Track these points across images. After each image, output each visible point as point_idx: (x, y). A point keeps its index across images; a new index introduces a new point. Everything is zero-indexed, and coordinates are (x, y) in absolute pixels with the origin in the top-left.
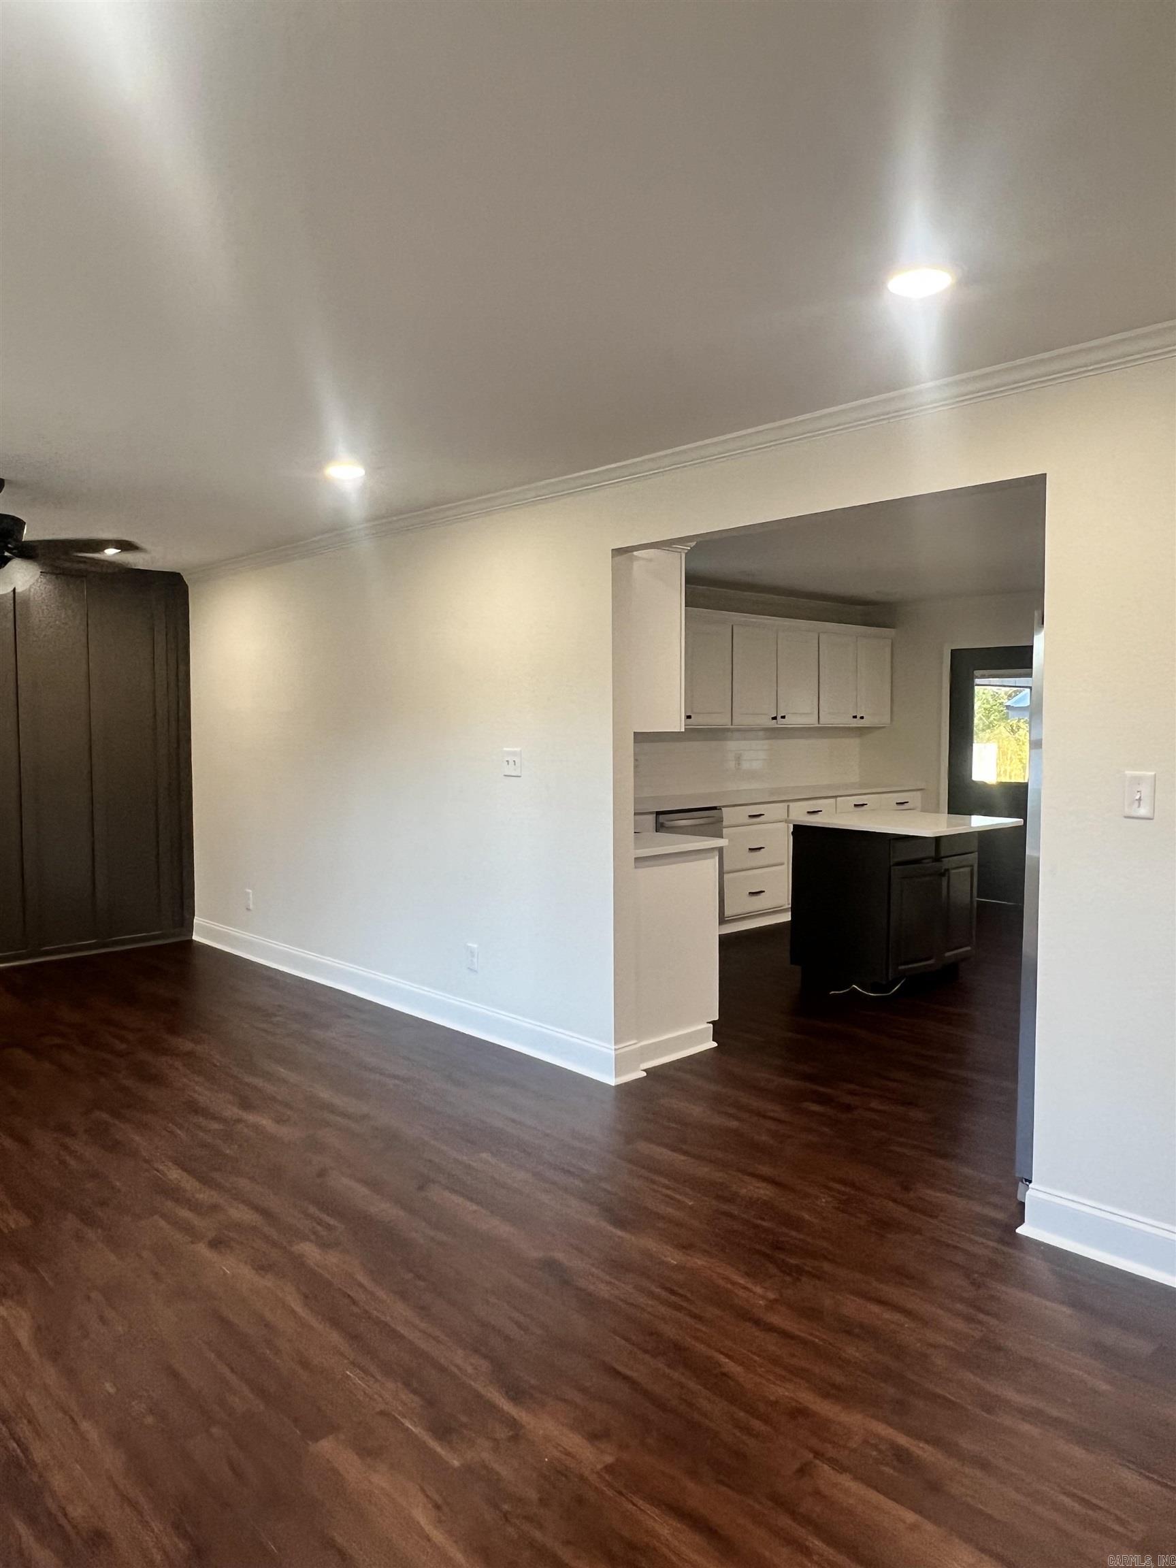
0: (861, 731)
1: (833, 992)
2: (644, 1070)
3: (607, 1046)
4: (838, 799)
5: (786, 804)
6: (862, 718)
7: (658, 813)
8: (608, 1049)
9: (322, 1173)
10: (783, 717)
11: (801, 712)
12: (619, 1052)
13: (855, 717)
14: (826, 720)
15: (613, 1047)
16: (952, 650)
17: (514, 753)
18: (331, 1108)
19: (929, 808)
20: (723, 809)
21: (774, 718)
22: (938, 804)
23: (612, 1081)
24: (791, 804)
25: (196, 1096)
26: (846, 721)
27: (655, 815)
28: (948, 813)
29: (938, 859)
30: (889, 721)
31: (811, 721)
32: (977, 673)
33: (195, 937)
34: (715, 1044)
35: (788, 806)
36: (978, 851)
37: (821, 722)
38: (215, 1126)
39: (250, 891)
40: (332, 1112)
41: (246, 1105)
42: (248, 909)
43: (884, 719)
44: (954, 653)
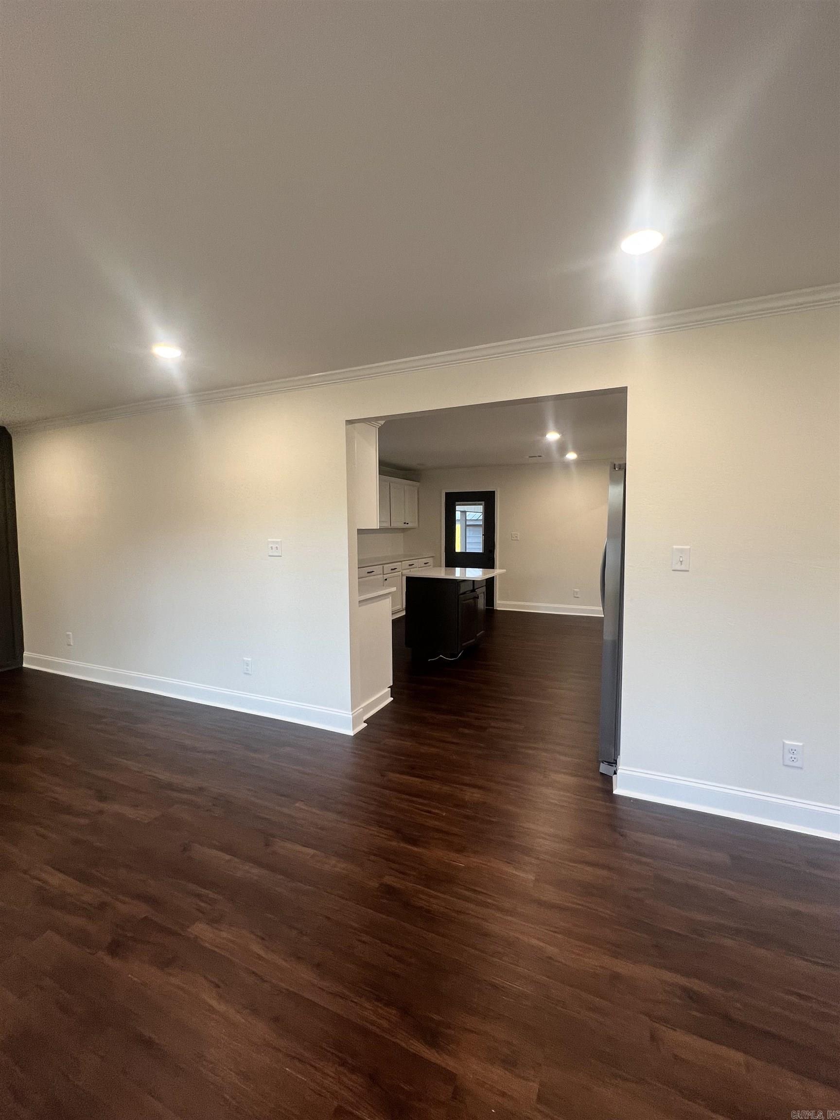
0: (405, 530)
1: (429, 660)
2: (365, 722)
3: (348, 713)
4: (403, 562)
5: (382, 566)
6: (408, 524)
8: (348, 715)
9: (185, 849)
11: (384, 521)
12: (354, 715)
13: (405, 523)
14: (394, 525)
15: (351, 713)
17: (277, 543)
18: (170, 786)
19: (437, 565)
22: (441, 563)
23: (351, 733)
24: (385, 566)
25: (57, 796)
26: (401, 525)
28: (446, 567)
29: (473, 590)
30: (417, 525)
31: (389, 525)
32: (457, 503)
33: (24, 665)
34: (392, 699)
35: (383, 567)
36: (486, 586)
38: (83, 821)
39: (71, 633)
40: (173, 790)
41: (102, 797)
42: (69, 645)
43: (415, 525)
44: (447, 494)
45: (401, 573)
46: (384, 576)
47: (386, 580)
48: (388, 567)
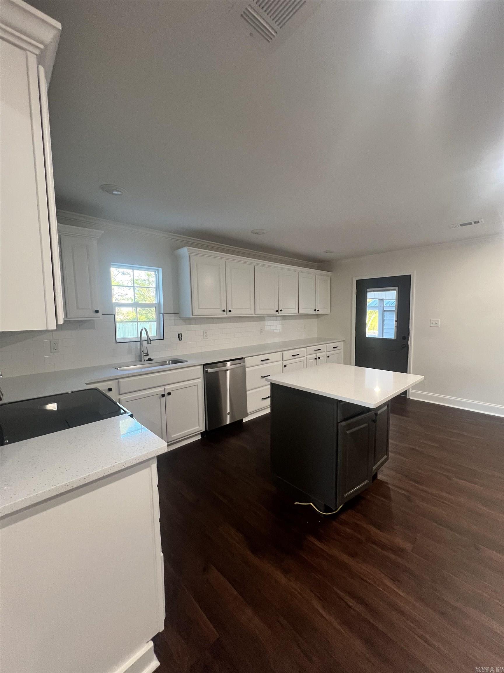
0: (318, 316)
1: (296, 503)
5: (281, 353)
6: (318, 310)
7: (204, 365)
10: (281, 310)
11: (291, 309)
13: (315, 310)
14: (302, 312)
16: (357, 280)
20: (245, 358)
21: (277, 311)
24: (284, 352)
26: (311, 312)
27: (203, 366)
30: (329, 312)
31: (295, 312)
32: (368, 290)
35: (282, 353)
37: (300, 313)
43: (328, 311)
44: (358, 281)
45: (305, 358)
46: (284, 362)
47: (285, 366)
48: (288, 355)
